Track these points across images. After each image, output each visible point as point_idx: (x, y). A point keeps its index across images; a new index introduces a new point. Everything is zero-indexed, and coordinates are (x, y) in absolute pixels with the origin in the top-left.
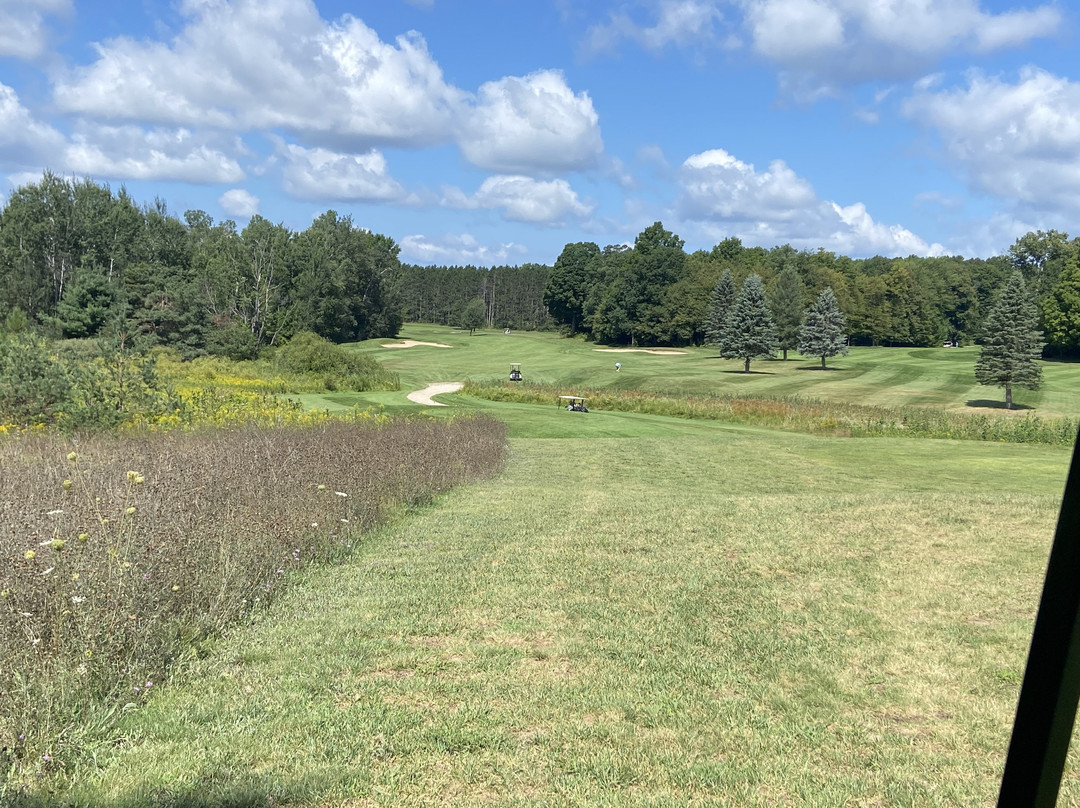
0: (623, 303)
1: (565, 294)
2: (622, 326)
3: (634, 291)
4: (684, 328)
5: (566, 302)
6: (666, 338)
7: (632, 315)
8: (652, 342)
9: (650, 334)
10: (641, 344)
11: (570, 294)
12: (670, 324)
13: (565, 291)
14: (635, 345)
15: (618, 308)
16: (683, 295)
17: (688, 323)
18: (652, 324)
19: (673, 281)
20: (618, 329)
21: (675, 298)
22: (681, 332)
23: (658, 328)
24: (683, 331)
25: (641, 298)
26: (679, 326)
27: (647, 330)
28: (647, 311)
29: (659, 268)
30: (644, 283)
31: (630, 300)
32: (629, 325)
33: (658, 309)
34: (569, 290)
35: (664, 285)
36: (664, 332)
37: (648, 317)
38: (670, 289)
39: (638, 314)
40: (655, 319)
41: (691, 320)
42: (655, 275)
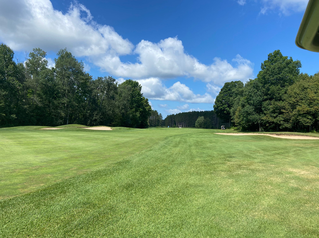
0: (252, 102)
1: (223, 106)
2: (251, 117)
3: (259, 93)
4: (305, 117)
5: (224, 110)
6: (288, 125)
7: (259, 110)
8: (276, 128)
9: (273, 122)
10: (267, 130)
11: (226, 106)
12: (291, 114)
13: (223, 105)
14: (262, 131)
15: (248, 106)
16: (303, 90)
17: (308, 113)
18: (275, 115)
19: (291, 82)
20: (248, 121)
21: (295, 93)
22: (302, 120)
23: (280, 118)
24: (305, 119)
25: (265, 97)
26: (300, 115)
27: (271, 119)
28: (270, 106)
29: (279, 74)
30: (267, 86)
31: (256, 99)
32: (256, 116)
33: (280, 104)
34: (225, 104)
35: (284, 86)
36: (286, 121)
37: (271, 110)
38: (289, 88)
39: (263, 109)
40: (279, 111)
41: (313, 109)
42: (277, 79)
